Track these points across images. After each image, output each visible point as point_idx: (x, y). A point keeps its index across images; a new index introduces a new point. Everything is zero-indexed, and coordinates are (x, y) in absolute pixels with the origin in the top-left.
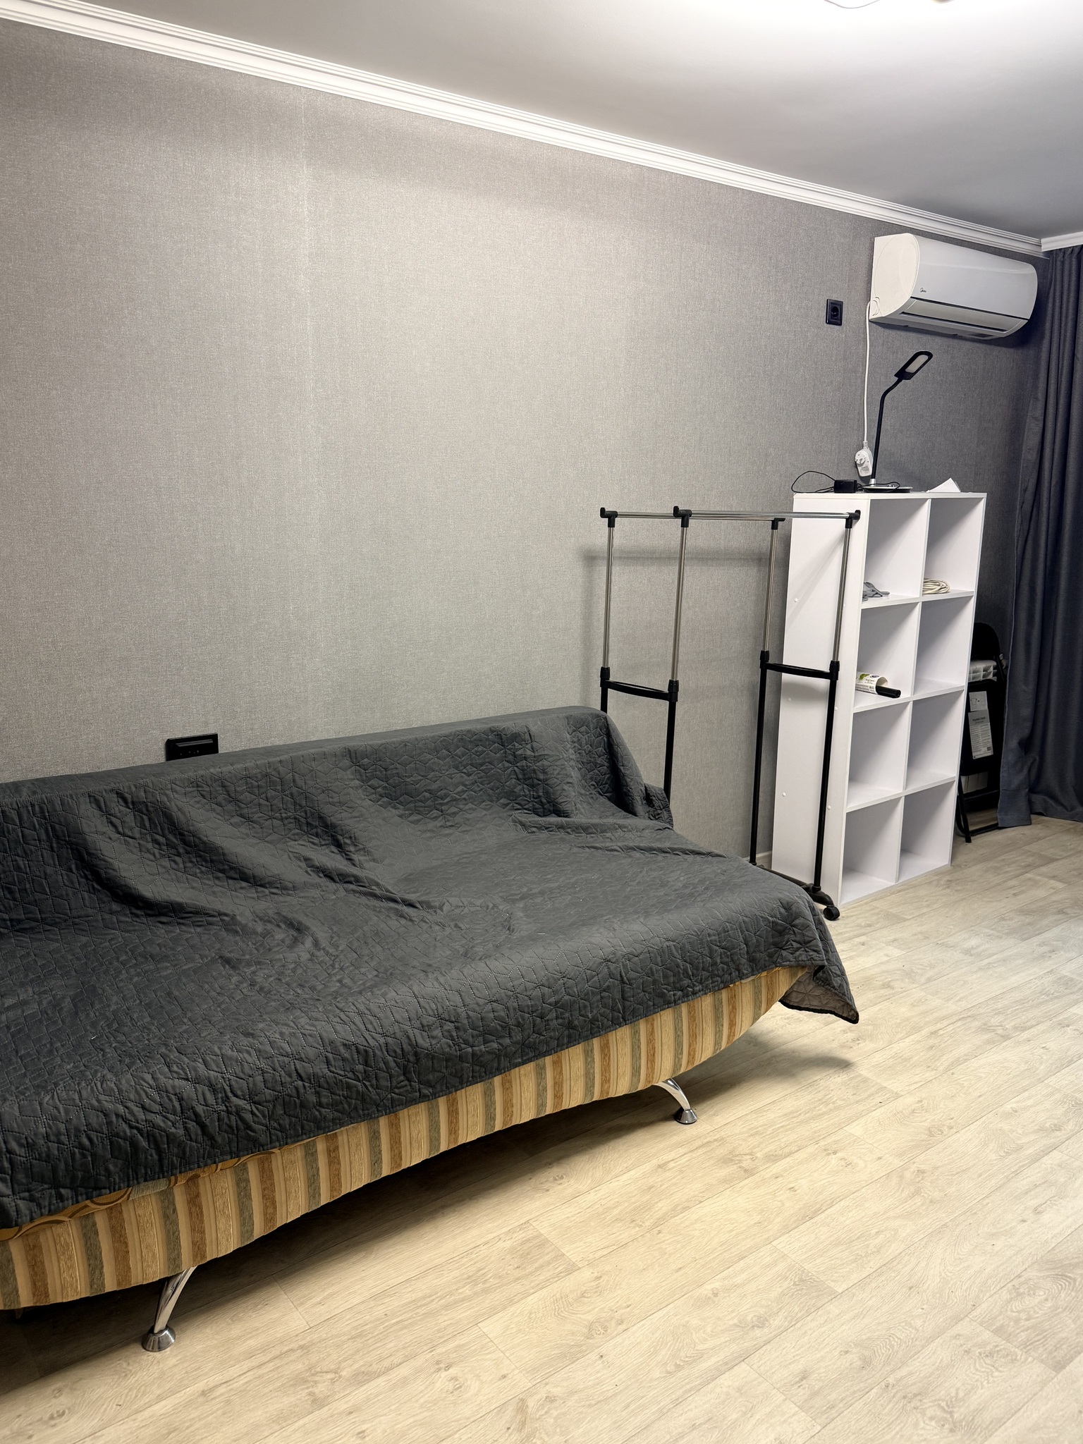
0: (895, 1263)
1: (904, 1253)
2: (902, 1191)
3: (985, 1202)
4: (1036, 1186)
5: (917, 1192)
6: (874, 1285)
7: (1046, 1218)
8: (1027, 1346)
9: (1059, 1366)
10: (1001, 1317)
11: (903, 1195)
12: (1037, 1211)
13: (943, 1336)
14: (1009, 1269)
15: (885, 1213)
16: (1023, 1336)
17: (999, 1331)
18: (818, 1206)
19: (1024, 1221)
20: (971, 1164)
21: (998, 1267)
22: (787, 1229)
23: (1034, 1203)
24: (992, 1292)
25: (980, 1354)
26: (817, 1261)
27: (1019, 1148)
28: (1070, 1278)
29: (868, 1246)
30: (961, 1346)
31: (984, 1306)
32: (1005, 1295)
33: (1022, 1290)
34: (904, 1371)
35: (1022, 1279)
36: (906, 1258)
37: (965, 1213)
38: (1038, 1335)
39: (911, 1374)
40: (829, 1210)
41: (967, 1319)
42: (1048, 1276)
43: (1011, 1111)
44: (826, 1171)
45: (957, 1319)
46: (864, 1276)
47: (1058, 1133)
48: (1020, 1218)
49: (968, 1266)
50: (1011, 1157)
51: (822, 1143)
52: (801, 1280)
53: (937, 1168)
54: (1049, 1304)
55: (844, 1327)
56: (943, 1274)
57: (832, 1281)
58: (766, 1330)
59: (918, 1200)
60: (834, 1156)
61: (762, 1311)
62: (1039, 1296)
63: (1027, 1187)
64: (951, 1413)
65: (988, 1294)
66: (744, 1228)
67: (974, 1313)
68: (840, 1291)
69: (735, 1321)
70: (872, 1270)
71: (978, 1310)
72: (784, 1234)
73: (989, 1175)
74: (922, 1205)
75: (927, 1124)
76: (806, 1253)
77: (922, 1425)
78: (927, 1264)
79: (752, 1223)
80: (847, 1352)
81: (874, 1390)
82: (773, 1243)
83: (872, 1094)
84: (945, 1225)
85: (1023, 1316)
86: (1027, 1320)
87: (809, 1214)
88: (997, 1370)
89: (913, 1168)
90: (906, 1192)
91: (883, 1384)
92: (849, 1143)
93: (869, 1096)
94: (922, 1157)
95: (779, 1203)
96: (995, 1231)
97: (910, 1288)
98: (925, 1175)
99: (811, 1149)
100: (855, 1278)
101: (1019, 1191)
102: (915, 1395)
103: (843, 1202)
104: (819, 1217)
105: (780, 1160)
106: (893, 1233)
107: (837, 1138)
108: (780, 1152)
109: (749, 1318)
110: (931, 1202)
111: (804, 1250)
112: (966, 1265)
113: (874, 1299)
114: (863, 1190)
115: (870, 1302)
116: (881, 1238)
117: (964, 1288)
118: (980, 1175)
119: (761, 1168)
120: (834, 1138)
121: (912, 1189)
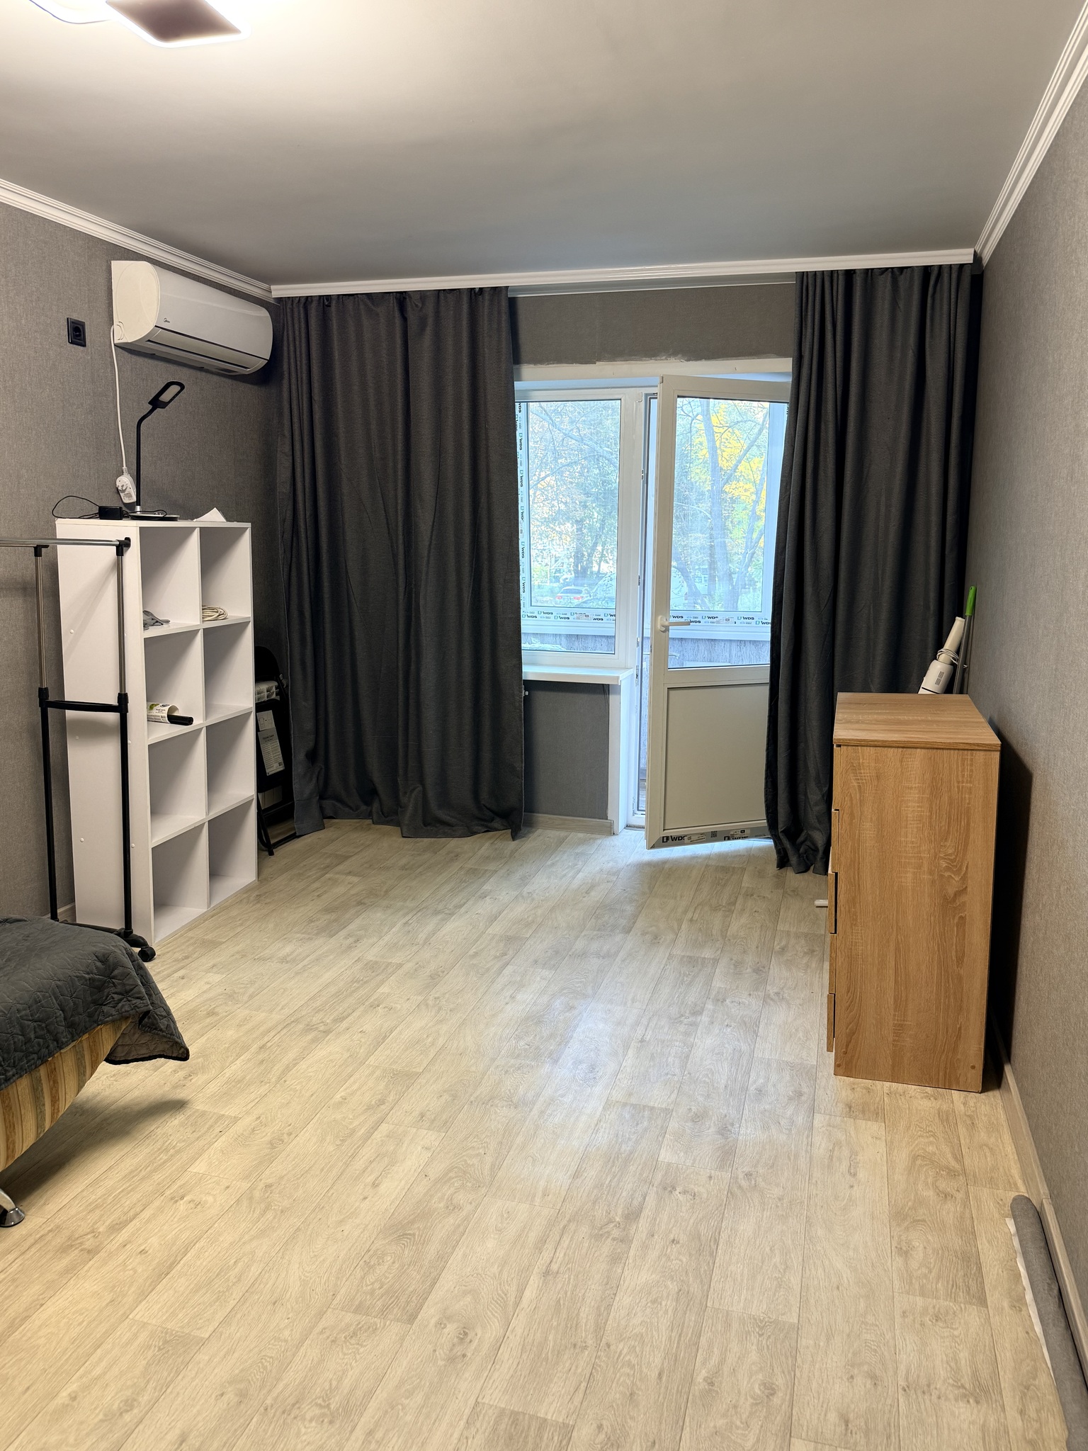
0: (257, 1285)
1: (263, 1272)
2: (254, 1211)
3: (330, 1194)
4: (371, 1162)
5: (267, 1208)
6: (239, 1316)
7: (383, 1188)
8: (384, 1312)
9: (412, 1318)
10: (359, 1295)
11: (255, 1215)
12: (375, 1185)
13: (311, 1337)
14: (359, 1248)
15: (240, 1239)
16: (379, 1303)
17: (358, 1309)
18: (172, 1259)
19: (365, 1198)
20: (312, 1163)
21: (350, 1250)
22: (143, 1295)
23: (370, 1179)
24: (348, 1275)
25: (345, 1338)
26: (180, 1315)
27: (353, 1131)
28: (410, 1234)
29: (228, 1280)
30: (328, 1337)
31: (343, 1291)
32: (359, 1273)
33: (372, 1263)
34: (280, 1386)
35: (371, 1253)
36: (266, 1276)
37: (314, 1210)
38: (391, 1298)
39: (286, 1386)
40: (185, 1258)
41: (330, 1310)
42: (392, 1241)
43: (341, 1099)
44: (176, 1219)
45: (321, 1314)
46: (228, 1311)
47: (382, 1107)
48: (362, 1197)
49: (324, 1260)
50: (346, 1143)
51: (168, 1193)
52: (166, 1342)
53: (282, 1178)
54: (397, 1265)
55: (216, 1371)
56: (303, 1277)
57: (198, 1329)
58: (135, 1411)
59: (270, 1215)
60: (182, 1202)
61: (129, 1393)
62: (387, 1261)
63: (364, 1166)
64: (328, 1405)
65: (344, 1279)
66: (96, 1314)
67: (335, 1302)
68: (207, 1336)
69: (101, 1416)
70: (236, 1301)
71: (338, 1298)
72: (141, 1302)
73: (330, 1167)
74: (274, 1218)
75: (267, 1139)
76: (166, 1312)
77: (303, 1430)
78: (287, 1272)
79: (104, 1304)
80: (222, 1395)
81: (255, 1420)
82: (130, 1317)
83: (211, 1126)
84: (298, 1229)
85: (377, 1285)
86: (380, 1288)
87: (163, 1272)
88: (362, 1346)
89: (261, 1185)
90: (258, 1212)
91: (262, 1409)
92: (196, 1183)
93: (209, 1129)
94: (267, 1172)
95: (131, 1272)
96: (342, 1217)
97: (274, 1304)
98: (273, 1187)
99: (157, 1203)
100: (220, 1316)
101: (358, 1172)
102: (294, 1405)
103: (197, 1245)
104: (175, 1270)
105: (126, 1226)
106: (251, 1256)
107: (182, 1182)
108: (125, 1218)
109: (115, 1407)
110: (282, 1212)
111: (164, 1310)
112: (322, 1259)
113: (241, 1330)
114: (216, 1225)
115: (238, 1334)
116: (240, 1264)
117: (323, 1282)
118: (322, 1170)
119: (106, 1242)
120: (179, 1183)
121: (263, 1206)
